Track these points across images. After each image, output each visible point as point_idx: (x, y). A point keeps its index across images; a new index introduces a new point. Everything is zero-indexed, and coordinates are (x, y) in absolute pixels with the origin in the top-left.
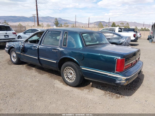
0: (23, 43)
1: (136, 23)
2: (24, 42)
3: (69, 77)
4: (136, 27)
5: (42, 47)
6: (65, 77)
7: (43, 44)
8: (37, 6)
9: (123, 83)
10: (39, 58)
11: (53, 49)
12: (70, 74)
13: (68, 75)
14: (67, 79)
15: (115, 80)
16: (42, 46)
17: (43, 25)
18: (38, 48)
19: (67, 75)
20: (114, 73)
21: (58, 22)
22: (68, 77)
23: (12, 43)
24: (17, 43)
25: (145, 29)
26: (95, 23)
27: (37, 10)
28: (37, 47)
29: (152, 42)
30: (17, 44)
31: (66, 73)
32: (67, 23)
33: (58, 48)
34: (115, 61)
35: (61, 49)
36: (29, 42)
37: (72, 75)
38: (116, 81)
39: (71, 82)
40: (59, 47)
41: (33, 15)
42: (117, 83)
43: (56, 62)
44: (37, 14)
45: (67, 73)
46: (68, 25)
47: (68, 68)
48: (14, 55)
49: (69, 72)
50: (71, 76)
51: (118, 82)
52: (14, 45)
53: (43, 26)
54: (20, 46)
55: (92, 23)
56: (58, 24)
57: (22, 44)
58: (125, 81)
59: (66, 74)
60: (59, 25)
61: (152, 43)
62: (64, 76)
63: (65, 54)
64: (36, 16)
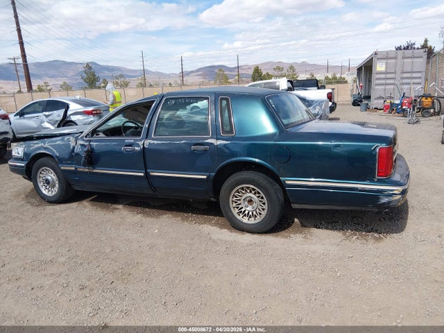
0: (82, 139)
1: (309, 65)
2: (86, 137)
3: (245, 211)
4: (313, 76)
5: (156, 142)
6: (235, 212)
7: (155, 134)
8: (19, 30)
9: (396, 200)
10: (147, 174)
11: (194, 145)
12: (246, 203)
13: (240, 206)
14: (240, 217)
15: (377, 198)
16: (154, 139)
17: (49, 88)
18: (142, 147)
19: (237, 208)
20: (373, 181)
21: (94, 75)
22: (241, 212)
23: (38, 143)
24: (58, 141)
25: (335, 78)
26: (200, 73)
27: (22, 44)
28: (138, 144)
29: (366, 110)
30: (58, 143)
31: (236, 202)
32: (122, 76)
33: (209, 141)
34: (374, 153)
35: (220, 142)
36: (101, 135)
37: (254, 205)
38: (379, 198)
39: (252, 221)
40: (211, 138)
41: (10, 59)
42: (381, 204)
43: (205, 177)
44: (24, 56)
45: (239, 202)
46: (127, 80)
47: (242, 189)
48: (49, 178)
49: (243, 198)
50: (250, 208)
51: (385, 200)
52: (45, 148)
53: (50, 90)
54: (74, 148)
55: (192, 72)
56: (95, 79)
57: (80, 142)
58: (400, 196)
59: (234, 205)
60: (97, 84)
61: (367, 112)
62: (232, 209)
63: (234, 154)
64: (20, 61)
